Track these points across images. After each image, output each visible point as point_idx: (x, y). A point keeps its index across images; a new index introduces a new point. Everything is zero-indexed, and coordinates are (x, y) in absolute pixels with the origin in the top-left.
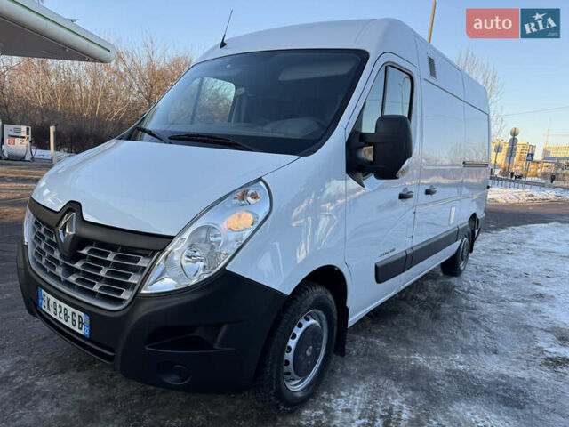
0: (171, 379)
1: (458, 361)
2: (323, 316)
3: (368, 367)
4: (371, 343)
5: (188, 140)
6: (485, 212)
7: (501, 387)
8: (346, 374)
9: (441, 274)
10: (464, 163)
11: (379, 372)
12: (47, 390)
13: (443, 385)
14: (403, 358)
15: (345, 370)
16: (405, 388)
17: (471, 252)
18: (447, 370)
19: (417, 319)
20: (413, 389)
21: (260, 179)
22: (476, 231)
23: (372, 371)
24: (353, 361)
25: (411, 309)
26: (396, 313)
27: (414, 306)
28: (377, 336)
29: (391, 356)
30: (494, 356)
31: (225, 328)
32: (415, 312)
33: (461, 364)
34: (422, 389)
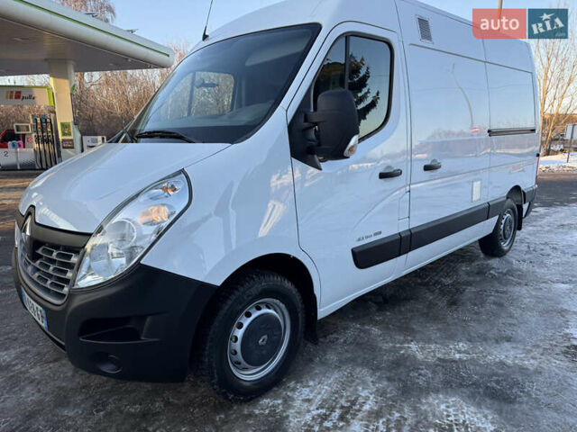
0: (108, 368)
1: (458, 350)
2: (281, 305)
3: (349, 356)
4: (365, 331)
5: (162, 137)
6: (537, 183)
7: (495, 378)
8: (323, 363)
9: (482, 256)
10: (489, 131)
11: (359, 361)
12: (37, 377)
13: (424, 376)
14: (394, 347)
15: (323, 360)
16: (380, 379)
17: (520, 228)
18: (439, 359)
19: (431, 305)
20: (389, 379)
21: (182, 171)
22: (525, 207)
23: (353, 361)
24: (335, 349)
25: (428, 295)
26: (407, 299)
27: (433, 292)
28: (376, 323)
29: (380, 345)
30: (506, 344)
31: (148, 320)
32: (431, 297)
33: (459, 352)
34: (400, 379)
